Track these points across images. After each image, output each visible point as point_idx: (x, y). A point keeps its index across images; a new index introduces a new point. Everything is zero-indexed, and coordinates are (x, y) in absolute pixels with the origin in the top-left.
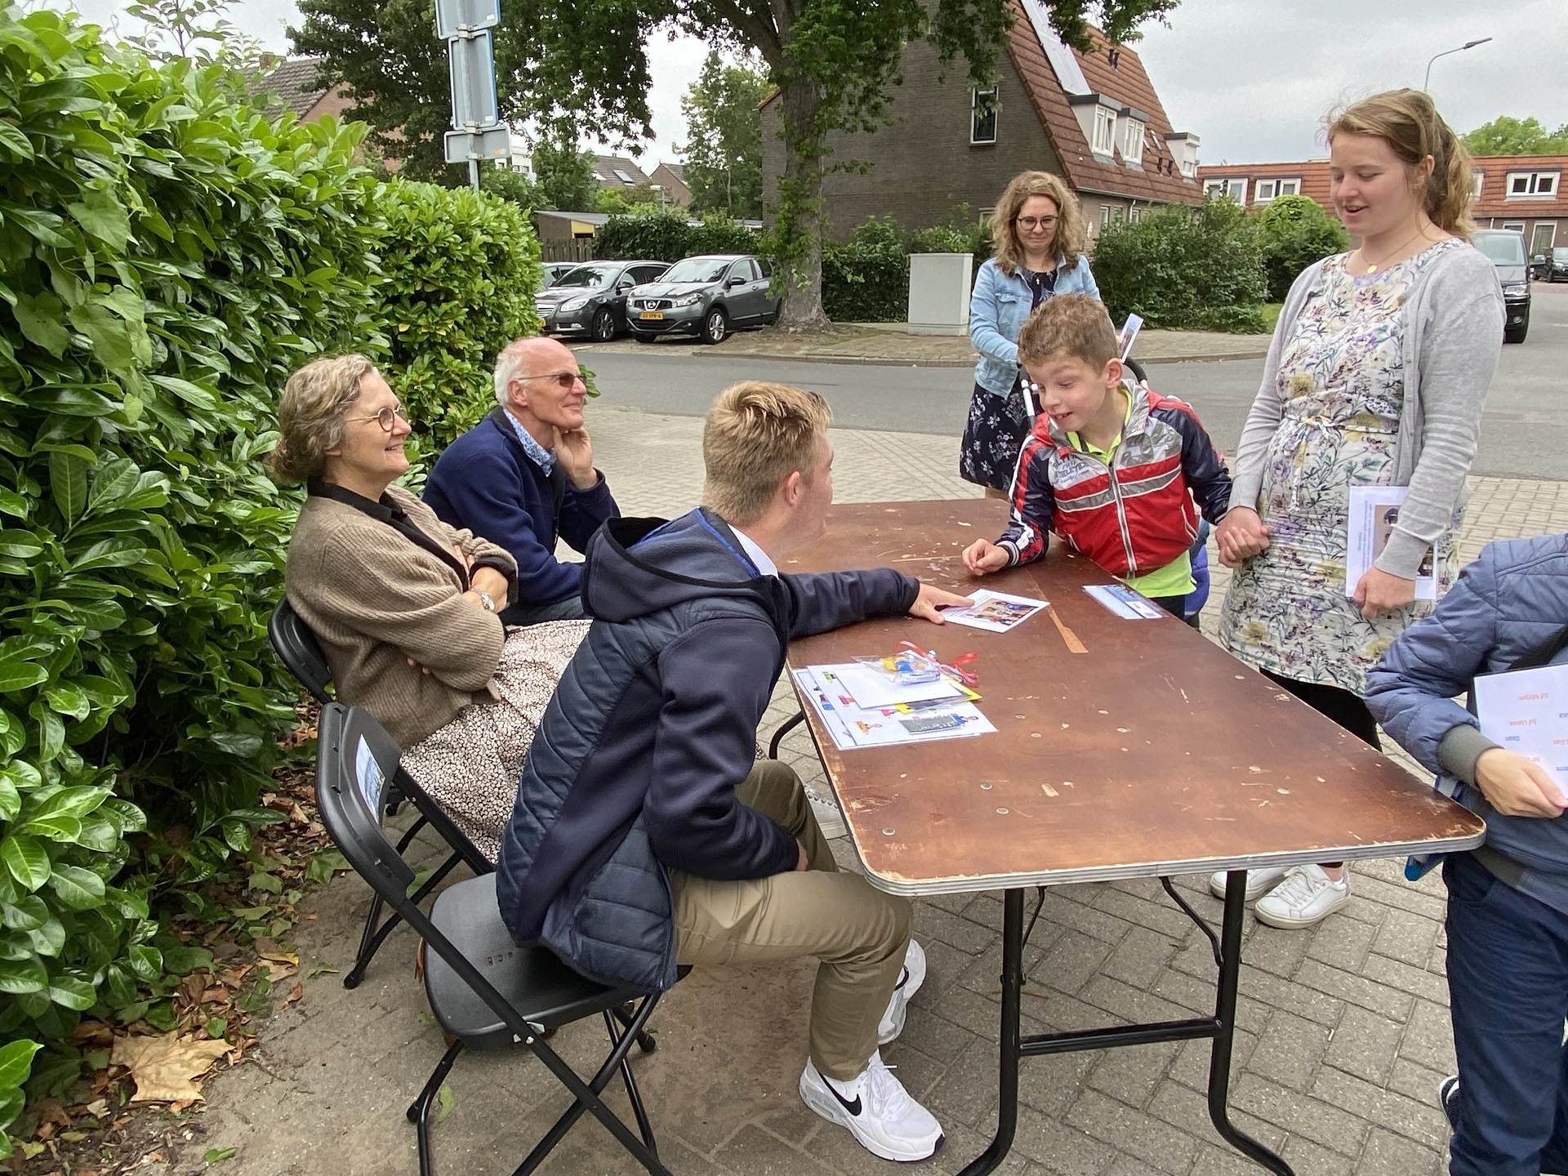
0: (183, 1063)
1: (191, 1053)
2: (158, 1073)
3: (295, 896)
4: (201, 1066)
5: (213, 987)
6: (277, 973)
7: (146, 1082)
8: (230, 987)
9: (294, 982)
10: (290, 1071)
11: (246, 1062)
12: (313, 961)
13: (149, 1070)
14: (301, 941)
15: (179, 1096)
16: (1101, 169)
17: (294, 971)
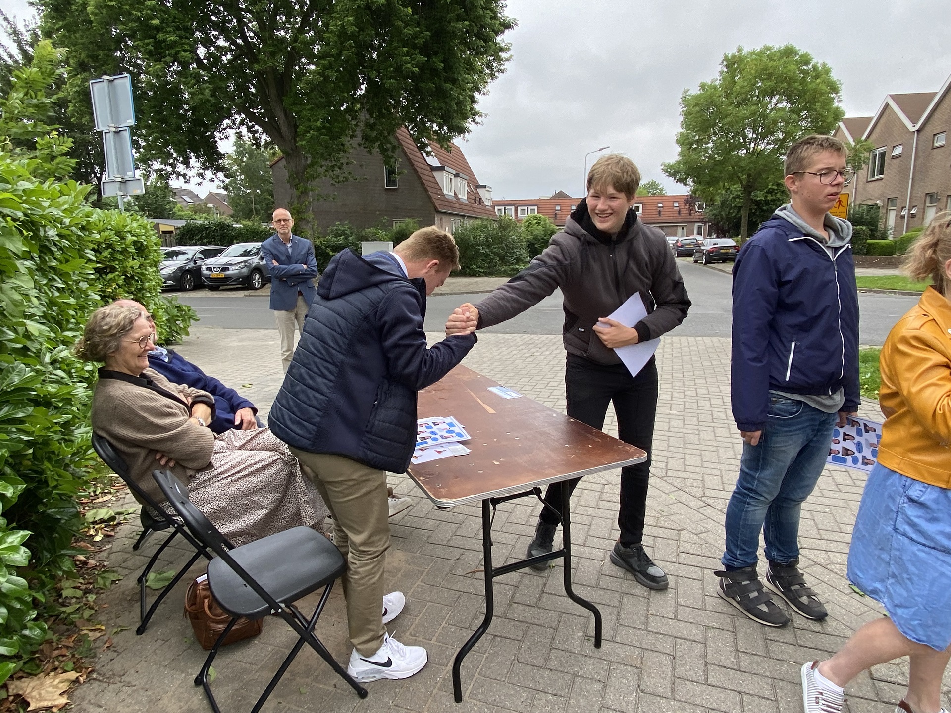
0: (54, 687)
1: (57, 681)
2: (40, 694)
3: (91, 597)
4: (64, 687)
5: (58, 648)
6: (92, 636)
7: (34, 700)
8: (68, 647)
9: (106, 638)
10: (118, 679)
11: (89, 680)
12: (113, 626)
13: (34, 694)
14: (102, 618)
15: (56, 703)
16: (449, 201)
17: (104, 633)
